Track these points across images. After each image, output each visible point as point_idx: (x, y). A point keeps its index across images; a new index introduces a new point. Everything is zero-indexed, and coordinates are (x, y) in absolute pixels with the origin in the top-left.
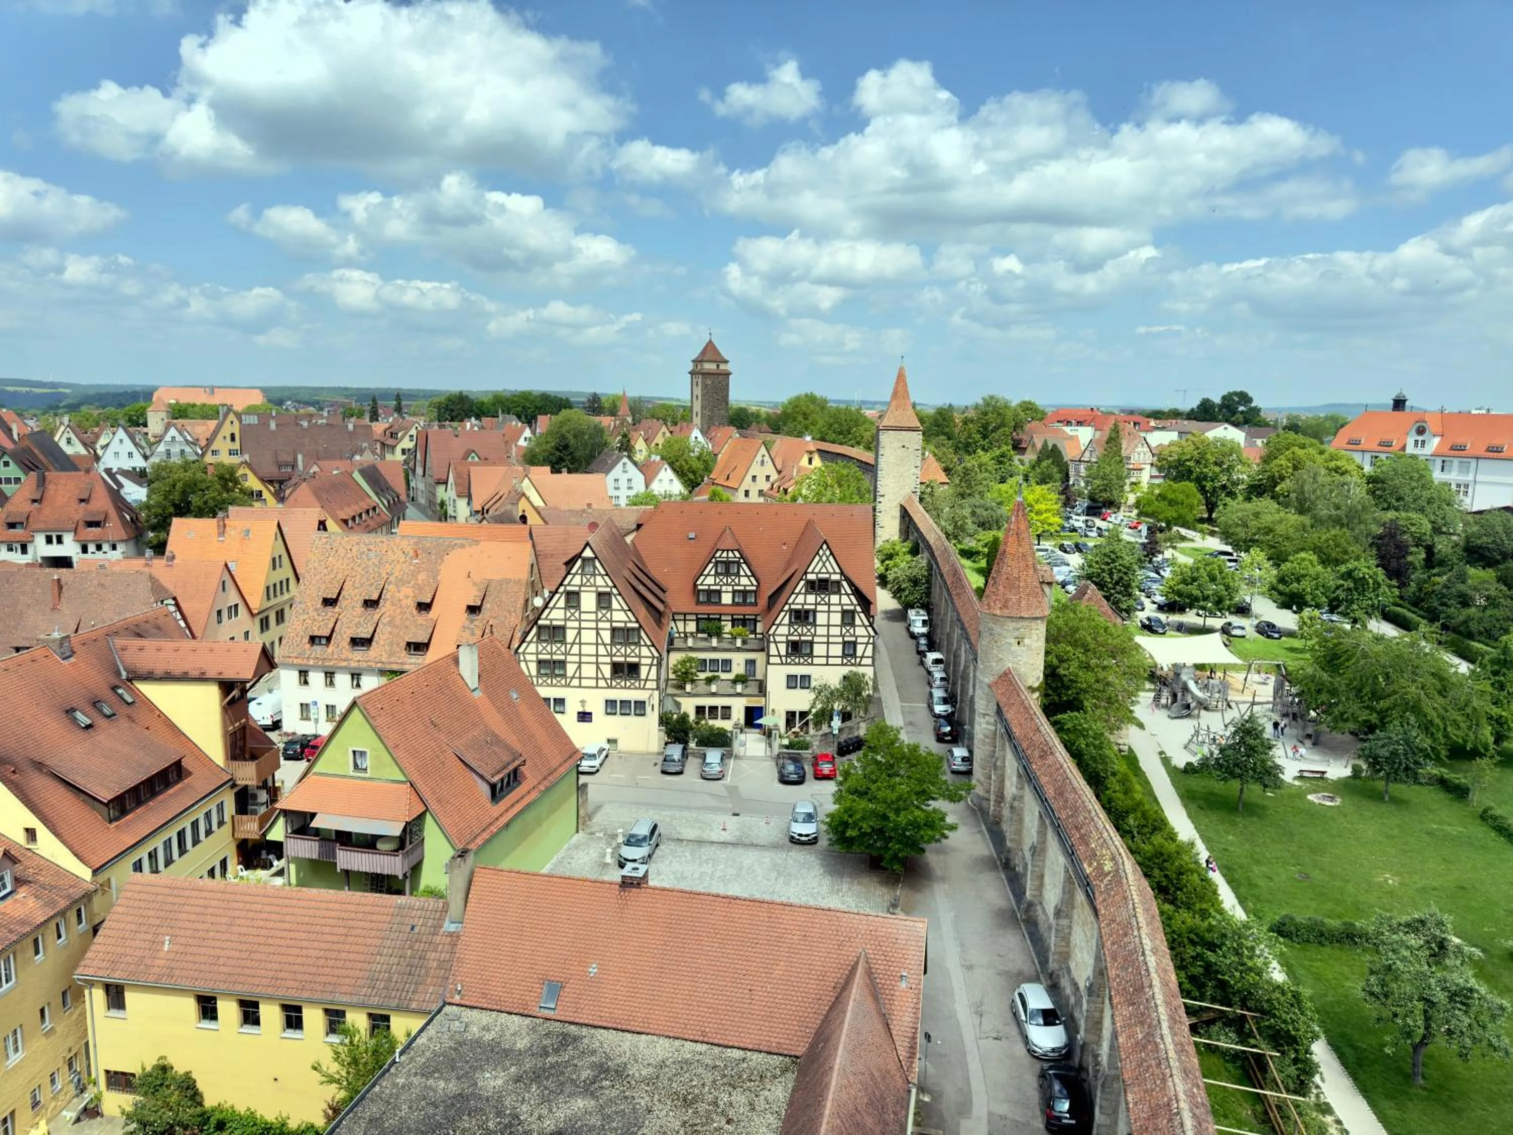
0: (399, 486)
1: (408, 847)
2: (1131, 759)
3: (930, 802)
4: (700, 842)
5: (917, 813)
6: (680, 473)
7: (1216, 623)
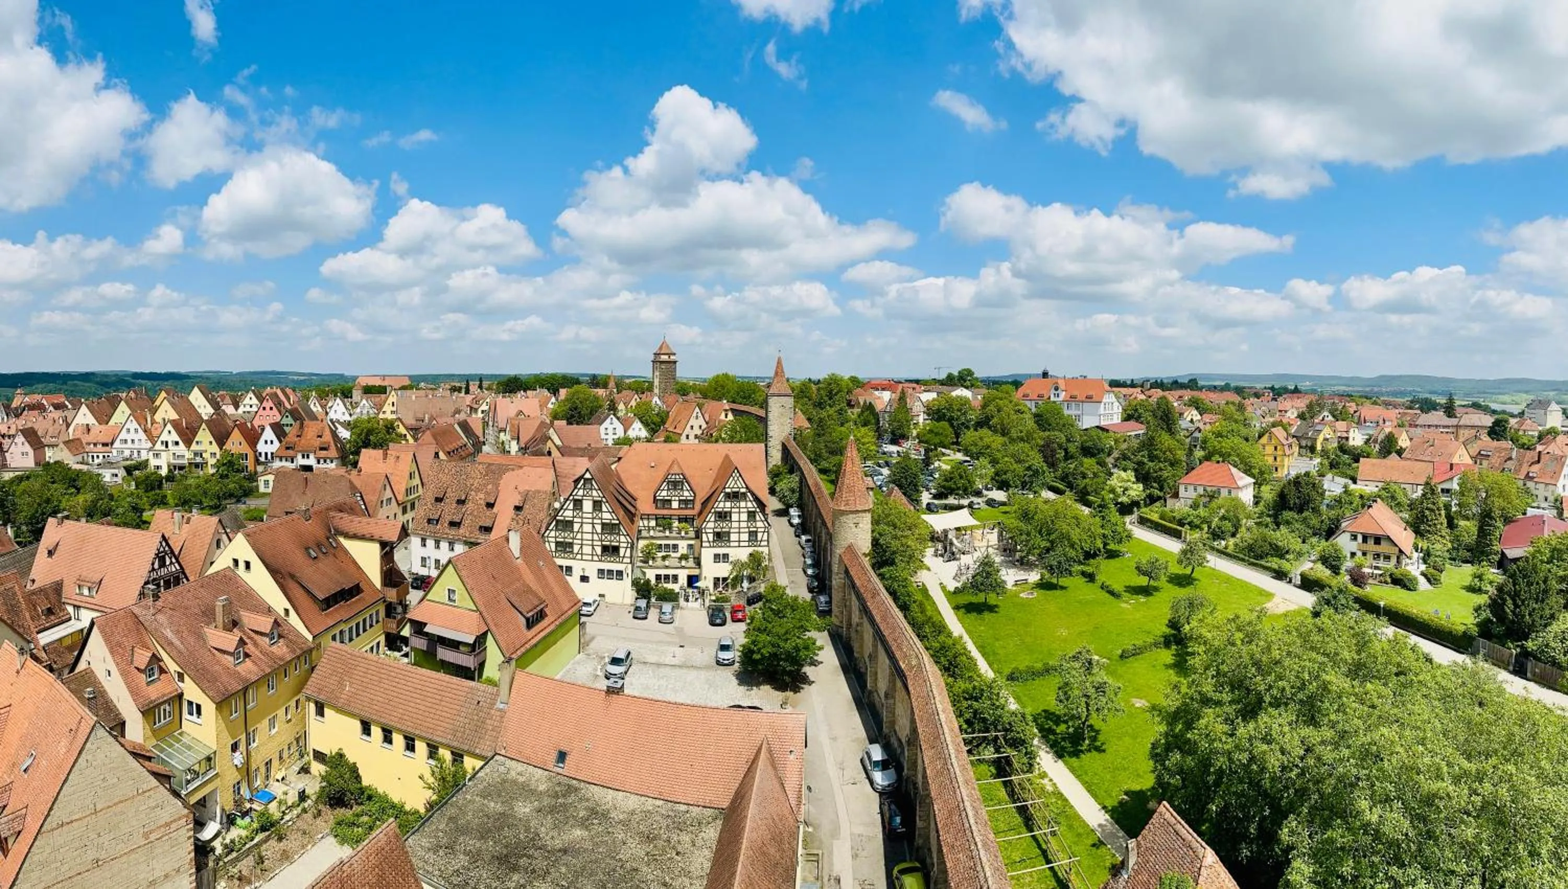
0: (479, 432)
1: (477, 651)
2: (924, 591)
3: (807, 633)
4: (659, 665)
5: (798, 641)
6: (646, 424)
7: (965, 502)
